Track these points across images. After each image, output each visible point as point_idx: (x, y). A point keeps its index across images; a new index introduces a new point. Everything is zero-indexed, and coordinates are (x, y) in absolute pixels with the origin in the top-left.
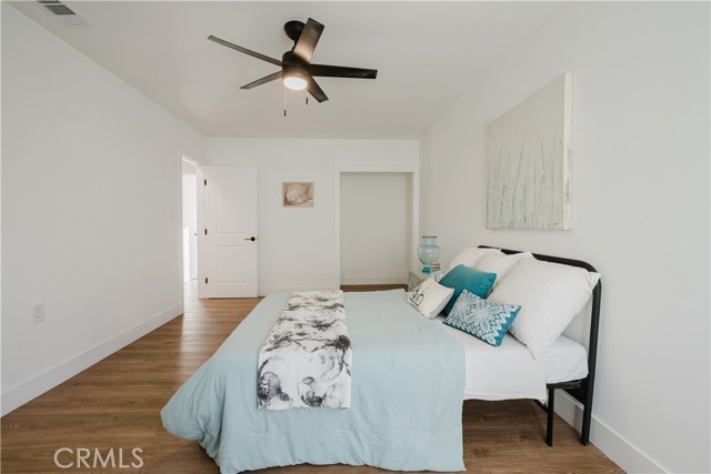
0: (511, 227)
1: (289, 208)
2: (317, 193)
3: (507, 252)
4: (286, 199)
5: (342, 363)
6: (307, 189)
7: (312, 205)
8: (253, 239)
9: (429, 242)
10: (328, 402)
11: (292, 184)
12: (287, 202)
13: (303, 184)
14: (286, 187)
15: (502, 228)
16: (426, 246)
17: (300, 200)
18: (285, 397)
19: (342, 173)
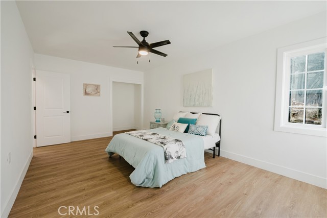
0: (194, 106)
1: (87, 97)
2: (102, 90)
3: (193, 113)
4: (86, 92)
5: (183, 145)
6: (97, 88)
7: (99, 95)
8: (68, 112)
9: (158, 111)
10: (181, 157)
11: (88, 85)
12: (86, 93)
13: (95, 85)
14: (86, 86)
15: (190, 106)
16: (156, 113)
17: (93, 93)
18: (172, 158)
19: (114, 82)
